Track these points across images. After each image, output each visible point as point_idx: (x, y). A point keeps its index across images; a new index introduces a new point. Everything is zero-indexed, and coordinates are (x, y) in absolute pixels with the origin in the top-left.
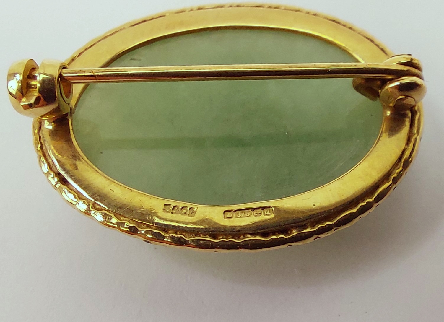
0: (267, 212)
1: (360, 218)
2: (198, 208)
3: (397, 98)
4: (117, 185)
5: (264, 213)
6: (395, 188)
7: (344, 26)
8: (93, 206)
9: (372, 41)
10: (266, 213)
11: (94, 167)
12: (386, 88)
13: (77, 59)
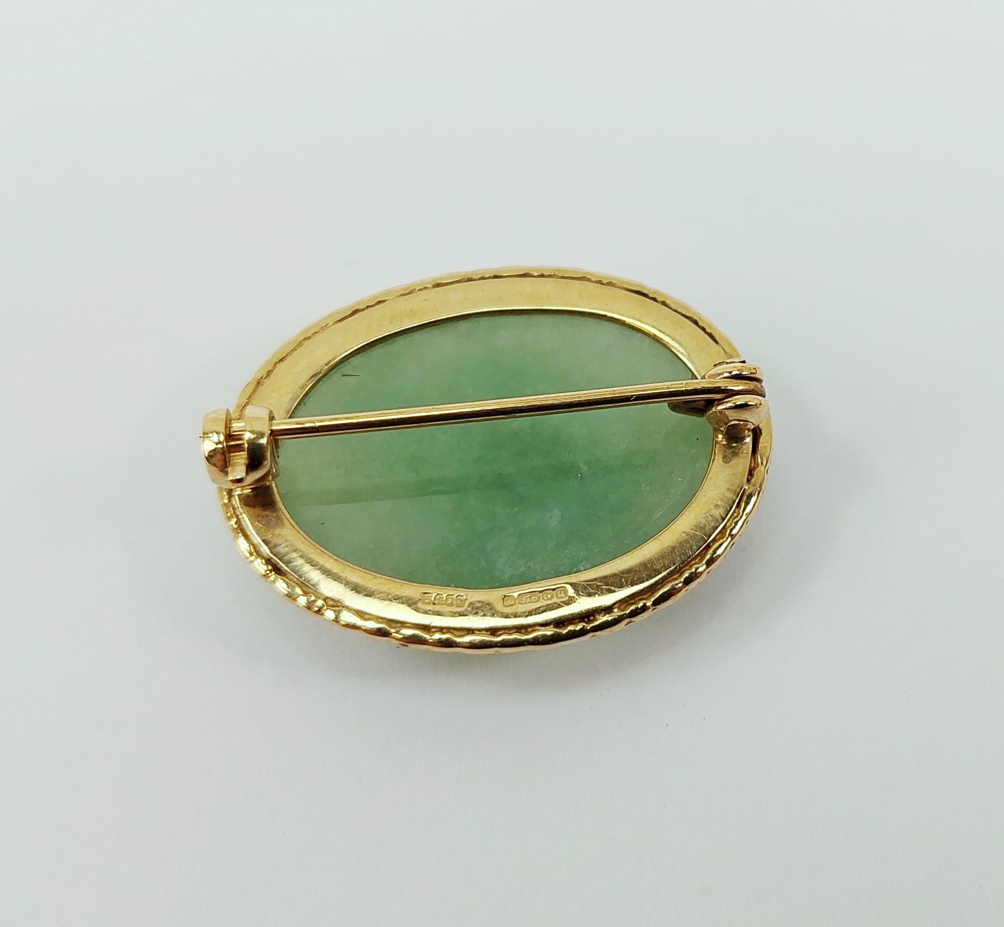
0: (560, 594)
1: (686, 590)
2: (467, 594)
3: (728, 423)
4: (354, 570)
5: (557, 594)
6: (733, 544)
7: (654, 299)
8: (325, 602)
9: (696, 322)
10: (559, 596)
11: (318, 546)
12: (714, 409)
13: (267, 382)
